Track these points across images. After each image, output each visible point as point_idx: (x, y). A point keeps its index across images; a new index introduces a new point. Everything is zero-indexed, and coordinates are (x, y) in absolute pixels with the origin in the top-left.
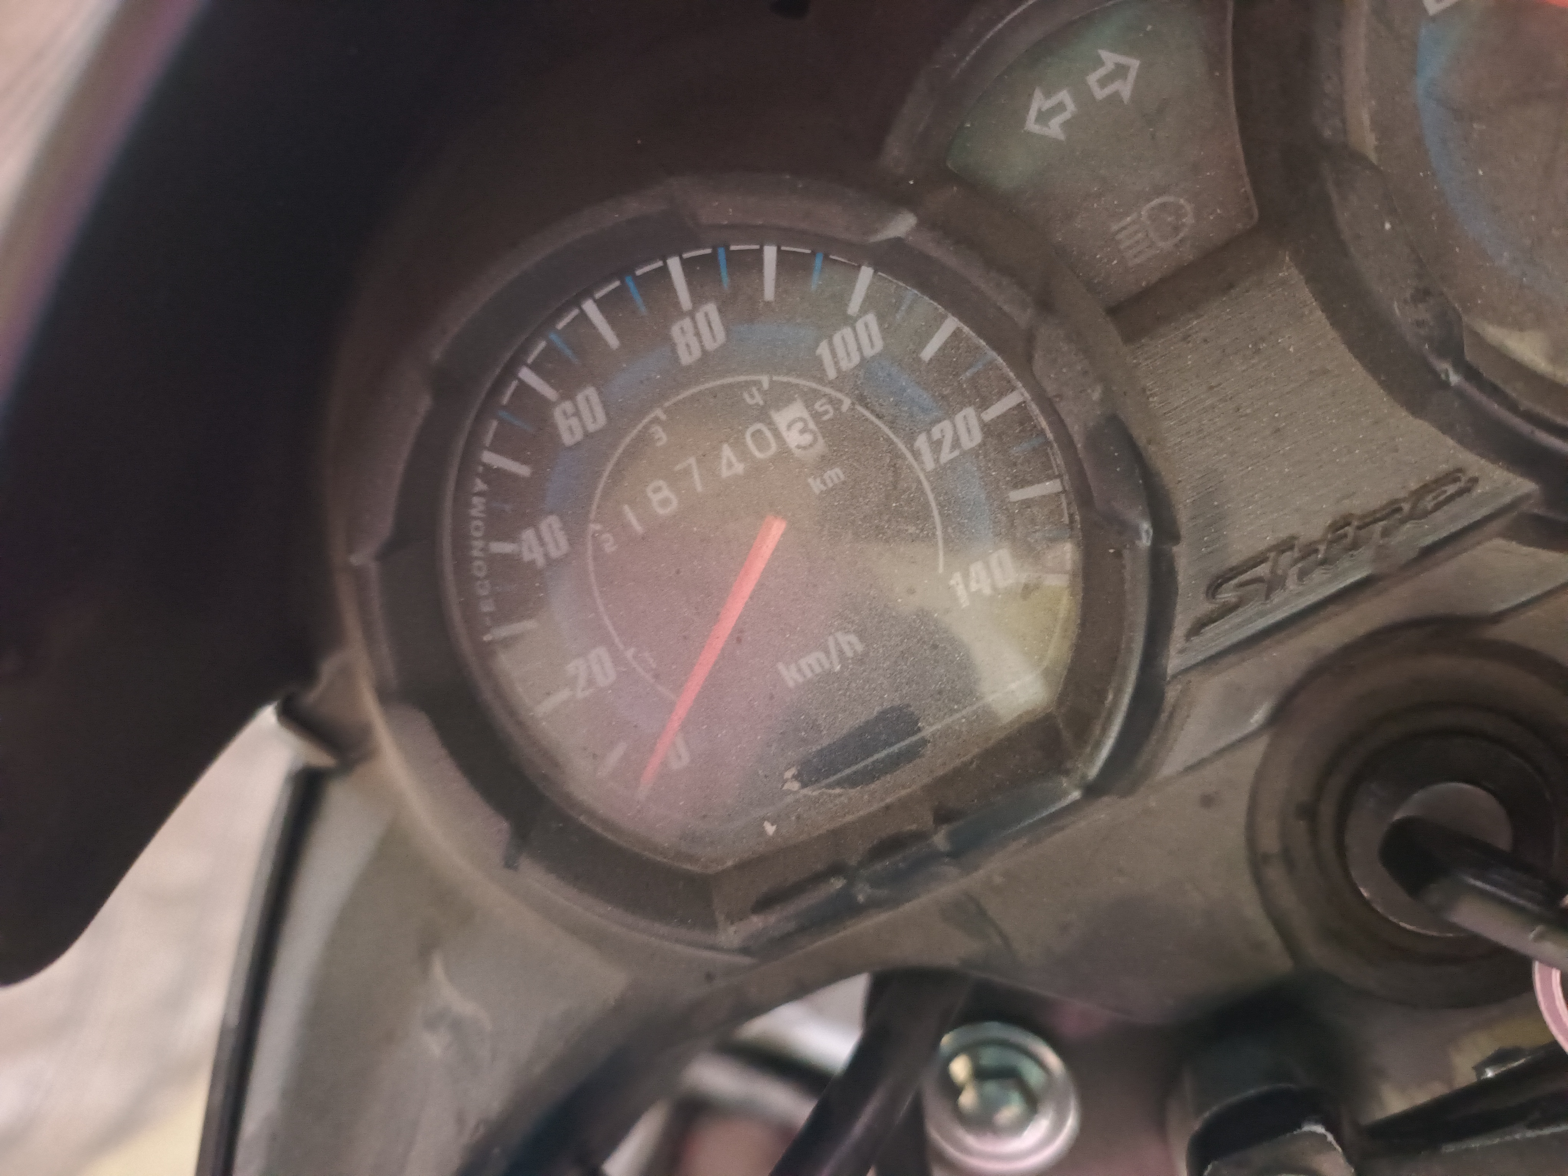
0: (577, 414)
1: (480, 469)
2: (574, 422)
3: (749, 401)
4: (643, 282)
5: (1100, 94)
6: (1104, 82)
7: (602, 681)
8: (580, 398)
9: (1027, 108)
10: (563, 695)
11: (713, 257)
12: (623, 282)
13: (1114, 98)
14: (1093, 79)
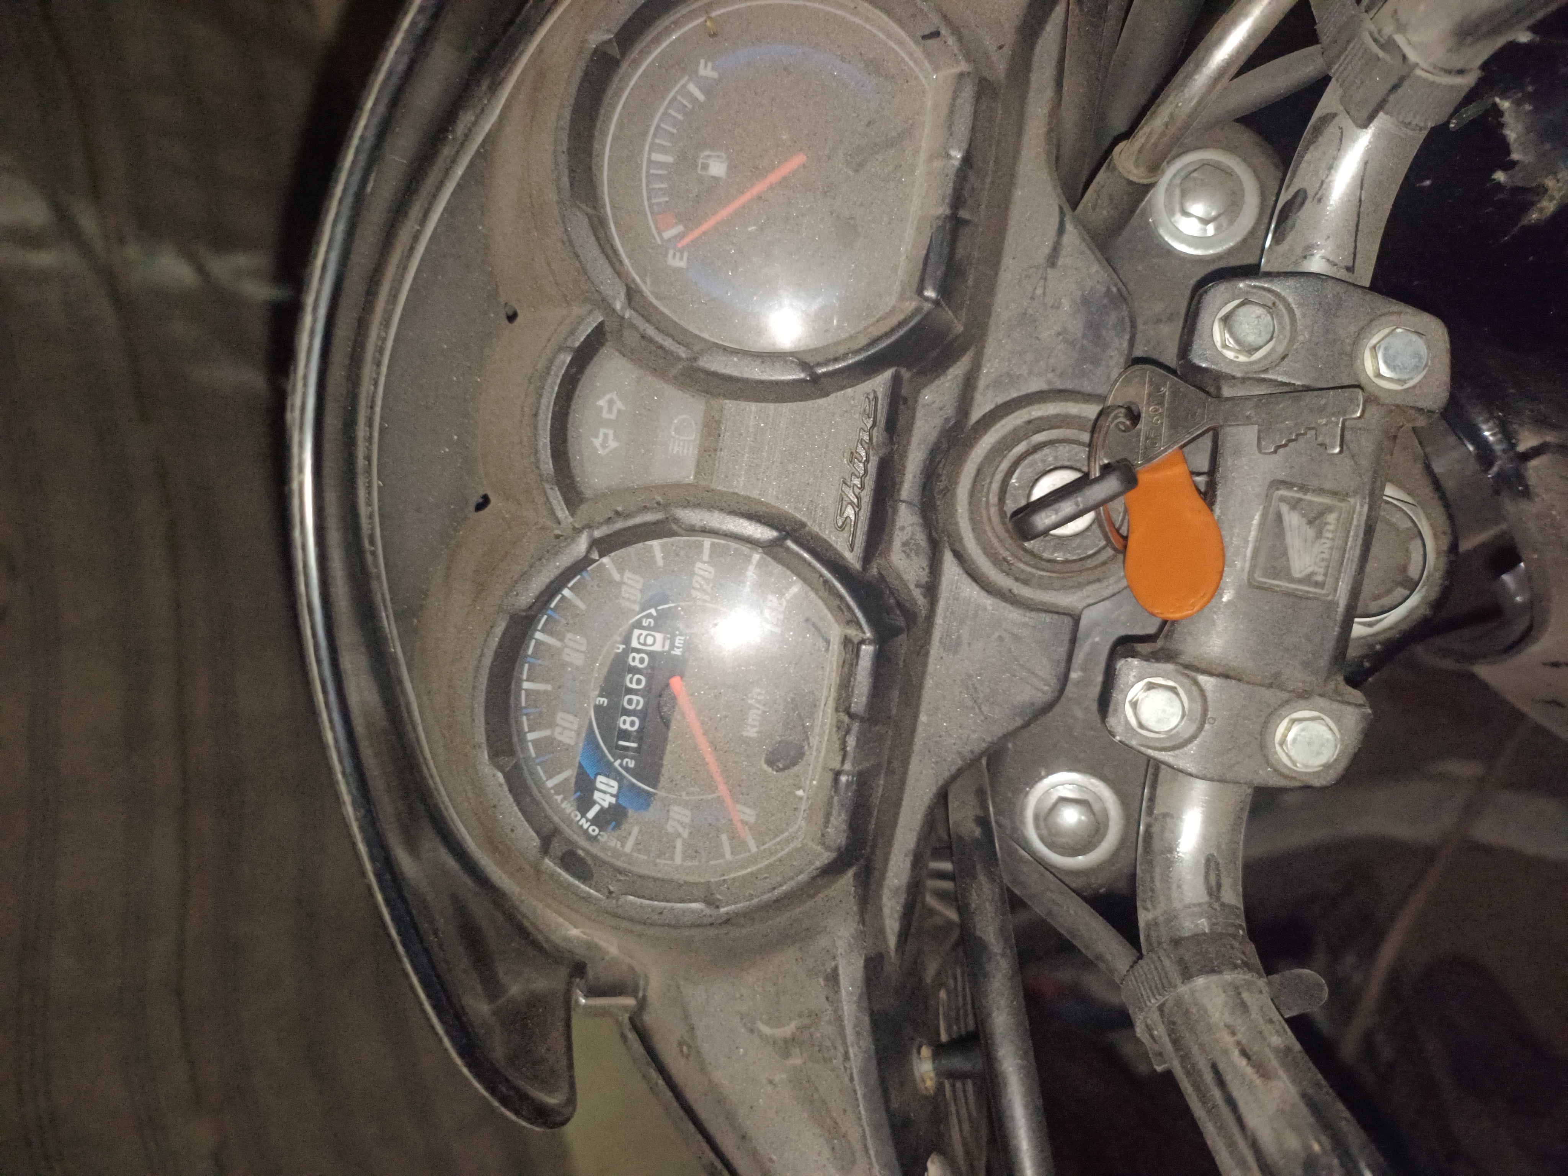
0: (565, 728)
1: (552, 791)
2: (566, 732)
3: (620, 651)
4: (535, 654)
5: (613, 416)
6: (610, 411)
7: (687, 820)
8: (559, 721)
9: (595, 448)
10: (679, 844)
11: (549, 617)
12: (528, 662)
13: (619, 411)
14: (605, 415)
